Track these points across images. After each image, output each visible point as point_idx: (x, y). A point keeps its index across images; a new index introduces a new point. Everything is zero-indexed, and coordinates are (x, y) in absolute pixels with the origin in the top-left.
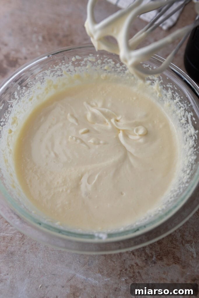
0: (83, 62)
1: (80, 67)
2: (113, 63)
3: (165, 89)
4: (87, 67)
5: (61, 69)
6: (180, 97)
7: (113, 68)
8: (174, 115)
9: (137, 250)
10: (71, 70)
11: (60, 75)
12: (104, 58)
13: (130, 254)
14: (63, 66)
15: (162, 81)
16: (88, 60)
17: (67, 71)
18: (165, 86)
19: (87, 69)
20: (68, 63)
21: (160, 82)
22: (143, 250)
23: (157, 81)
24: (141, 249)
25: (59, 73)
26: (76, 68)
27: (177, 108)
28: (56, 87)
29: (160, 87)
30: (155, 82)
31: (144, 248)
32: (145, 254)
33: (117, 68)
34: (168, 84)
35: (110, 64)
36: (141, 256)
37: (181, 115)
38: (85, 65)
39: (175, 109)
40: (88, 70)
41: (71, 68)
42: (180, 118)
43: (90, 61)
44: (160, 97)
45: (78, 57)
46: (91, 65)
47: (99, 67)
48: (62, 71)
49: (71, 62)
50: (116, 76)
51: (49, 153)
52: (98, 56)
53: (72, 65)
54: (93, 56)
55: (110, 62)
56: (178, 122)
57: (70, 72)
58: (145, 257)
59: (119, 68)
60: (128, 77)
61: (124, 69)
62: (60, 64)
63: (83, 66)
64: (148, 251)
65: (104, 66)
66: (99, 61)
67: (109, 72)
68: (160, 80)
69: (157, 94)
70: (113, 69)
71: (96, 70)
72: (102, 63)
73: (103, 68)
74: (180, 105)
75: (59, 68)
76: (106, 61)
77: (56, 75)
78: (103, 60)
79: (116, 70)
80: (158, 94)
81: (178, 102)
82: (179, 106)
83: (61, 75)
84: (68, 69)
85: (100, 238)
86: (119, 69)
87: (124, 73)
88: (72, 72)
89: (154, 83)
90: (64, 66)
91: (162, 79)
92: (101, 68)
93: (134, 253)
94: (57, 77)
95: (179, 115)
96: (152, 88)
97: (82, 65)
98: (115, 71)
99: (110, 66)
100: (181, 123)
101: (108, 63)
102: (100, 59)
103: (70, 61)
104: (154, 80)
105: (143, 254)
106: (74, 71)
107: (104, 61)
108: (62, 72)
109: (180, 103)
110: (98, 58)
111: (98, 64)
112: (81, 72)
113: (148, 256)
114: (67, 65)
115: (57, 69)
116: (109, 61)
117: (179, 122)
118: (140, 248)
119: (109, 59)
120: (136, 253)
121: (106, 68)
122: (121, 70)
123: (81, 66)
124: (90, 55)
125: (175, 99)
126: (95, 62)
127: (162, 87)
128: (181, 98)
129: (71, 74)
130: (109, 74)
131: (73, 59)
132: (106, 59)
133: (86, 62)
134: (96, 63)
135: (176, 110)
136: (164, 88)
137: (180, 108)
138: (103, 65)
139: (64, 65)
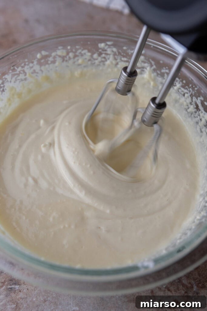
0: (51, 59)
1: (47, 66)
2: (89, 54)
3: (159, 76)
4: (57, 64)
5: (24, 71)
6: (182, 81)
7: (89, 60)
8: (177, 105)
9: (172, 283)
10: (37, 71)
11: (23, 79)
12: (77, 50)
13: (165, 291)
14: (26, 67)
15: (154, 67)
16: (57, 55)
17: (32, 73)
18: (159, 72)
19: (56, 67)
20: (33, 62)
21: (153, 68)
22: (178, 282)
23: (148, 68)
24: (177, 281)
25: (22, 76)
26: (43, 68)
27: (179, 95)
28: (20, 95)
29: (153, 75)
30: (145, 70)
31: (180, 279)
32: (183, 286)
33: (95, 59)
34: (163, 69)
35: (85, 57)
36: (179, 290)
37: (187, 103)
38: (54, 62)
39: (178, 97)
40: (57, 69)
41: (37, 68)
42: (186, 107)
43: (60, 56)
44: (154, 87)
45: (44, 53)
46: (62, 60)
47: (71, 62)
48: (26, 73)
49: (37, 60)
50: (94, 70)
51: (27, 180)
52: (69, 47)
53: (37, 64)
54: (63, 49)
55: (85, 54)
56: (184, 112)
57: (35, 74)
58: (184, 290)
59: (97, 59)
60: (110, 70)
61: (103, 59)
62: (23, 65)
63: (51, 63)
64: (185, 281)
65: (78, 60)
66: (71, 55)
67: (85, 67)
68: (152, 66)
69: (150, 84)
70: (89, 63)
71: (67, 66)
72: (75, 56)
73: (76, 63)
74: (183, 91)
75: (21, 70)
76: (80, 53)
77: (19, 79)
78: (75, 52)
79: (93, 62)
80: (152, 83)
81: (180, 89)
82: (182, 93)
83: (25, 79)
84: (32, 70)
85: (146, 268)
86: (97, 62)
87: (104, 65)
88: (37, 73)
89: (143, 71)
90: (28, 67)
91: (155, 65)
92: (74, 63)
93: (170, 289)
94: (20, 82)
95: (185, 103)
96: (143, 78)
97: (49, 62)
98: (93, 64)
99: (86, 59)
100: (188, 113)
101: (82, 55)
102: (72, 51)
103: (34, 59)
104: (143, 68)
105: (181, 287)
106: (40, 72)
107: (77, 54)
108: (25, 75)
109: (183, 89)
110: (70, 51)
111: (70, 58)
112: (49, 71)
113: (187, 288)
114: (31, 65)
115: (19, 71)
116: (83, 52)
117: (186, 112)
118: (174, 281)
119: (83, 50)
120: (172, 288)
121: (80, 61)
122: (100, 62)
123: (49, 64)
124: (60, 48)
125: (175, 86)
126: (66, 57)
127: (155, 74)
128: (183, 83)
129: (37, 76)
130: (85, 70)
131: (39, 56)
132: (80, 51)
133: (54, 57)
134: (68, 57)
135: (180, 99)
136: (158, 74)
137: (184, 95)
138: (76, 58)
139: (28, 65)
